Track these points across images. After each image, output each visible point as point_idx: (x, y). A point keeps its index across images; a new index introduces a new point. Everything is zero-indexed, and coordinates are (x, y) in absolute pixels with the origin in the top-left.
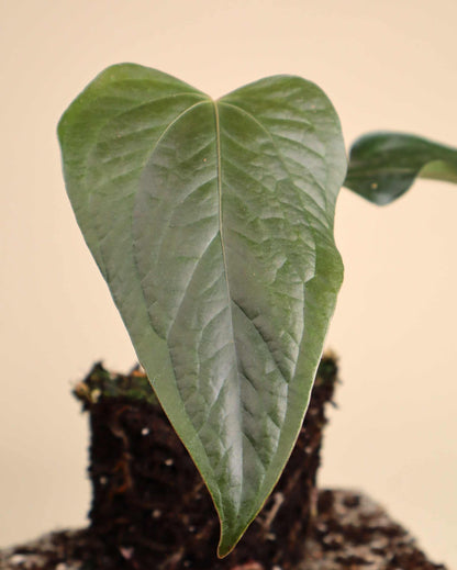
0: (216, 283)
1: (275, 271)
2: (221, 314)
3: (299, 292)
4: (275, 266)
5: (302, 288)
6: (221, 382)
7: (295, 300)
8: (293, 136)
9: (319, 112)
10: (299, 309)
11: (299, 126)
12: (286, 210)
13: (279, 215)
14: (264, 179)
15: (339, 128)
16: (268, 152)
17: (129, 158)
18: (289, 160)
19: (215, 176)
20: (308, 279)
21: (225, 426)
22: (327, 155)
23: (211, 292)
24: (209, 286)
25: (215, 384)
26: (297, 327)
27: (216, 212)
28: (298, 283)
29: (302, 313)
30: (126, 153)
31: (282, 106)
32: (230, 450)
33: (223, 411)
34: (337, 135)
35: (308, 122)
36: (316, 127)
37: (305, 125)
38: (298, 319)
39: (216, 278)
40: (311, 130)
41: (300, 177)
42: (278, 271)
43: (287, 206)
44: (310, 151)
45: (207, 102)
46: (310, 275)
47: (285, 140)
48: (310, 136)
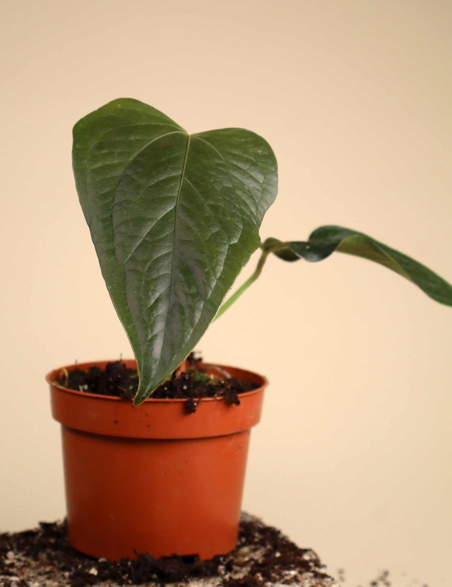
0: (166, 236)
1: (210, 234)
2: (166, 255)
3: (225, 249)
4: (210, 231)
5: (227, 247)
6: (157, 295)
7: (220, 253)
8: (240, 165)
9: (263, 156)
10: (223, 258)
11: (247, 161)
12: (226, 203)
13: (222, 204)
14: (214, 182)
15: (276, 168)
16: (222, 169)
17: (121, 154)
18: (235, 177)
19: (180, 173)
20: (232, 243)
21: (154, 321)
22: (263, 183)
23: (163, 240)
24: (161, 236)
25: (153, 295)
26: (218, 268)
27: (176, 194)
28: (225, 244)
29: (223, 261)
30: (119, 150)
31: (237, 147)
32: (156, 336)
33: (155, 312)
34: (273, 172)
35: (254, 160)
36: (259, 163)
37: (251, 161)
38: (220, 263)
39: (167, 233)
40: (254, 164)
41: (240, 189)
42: (212, 234)
43: (227, 201)
44: (251, 177)
45: (184, 133)
46: (235, 241)
47: (236, 166)
48: (253, 168)
